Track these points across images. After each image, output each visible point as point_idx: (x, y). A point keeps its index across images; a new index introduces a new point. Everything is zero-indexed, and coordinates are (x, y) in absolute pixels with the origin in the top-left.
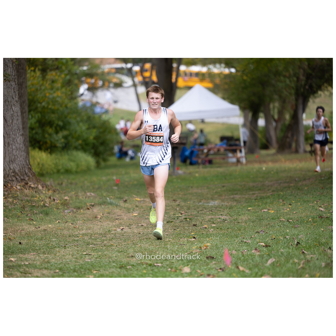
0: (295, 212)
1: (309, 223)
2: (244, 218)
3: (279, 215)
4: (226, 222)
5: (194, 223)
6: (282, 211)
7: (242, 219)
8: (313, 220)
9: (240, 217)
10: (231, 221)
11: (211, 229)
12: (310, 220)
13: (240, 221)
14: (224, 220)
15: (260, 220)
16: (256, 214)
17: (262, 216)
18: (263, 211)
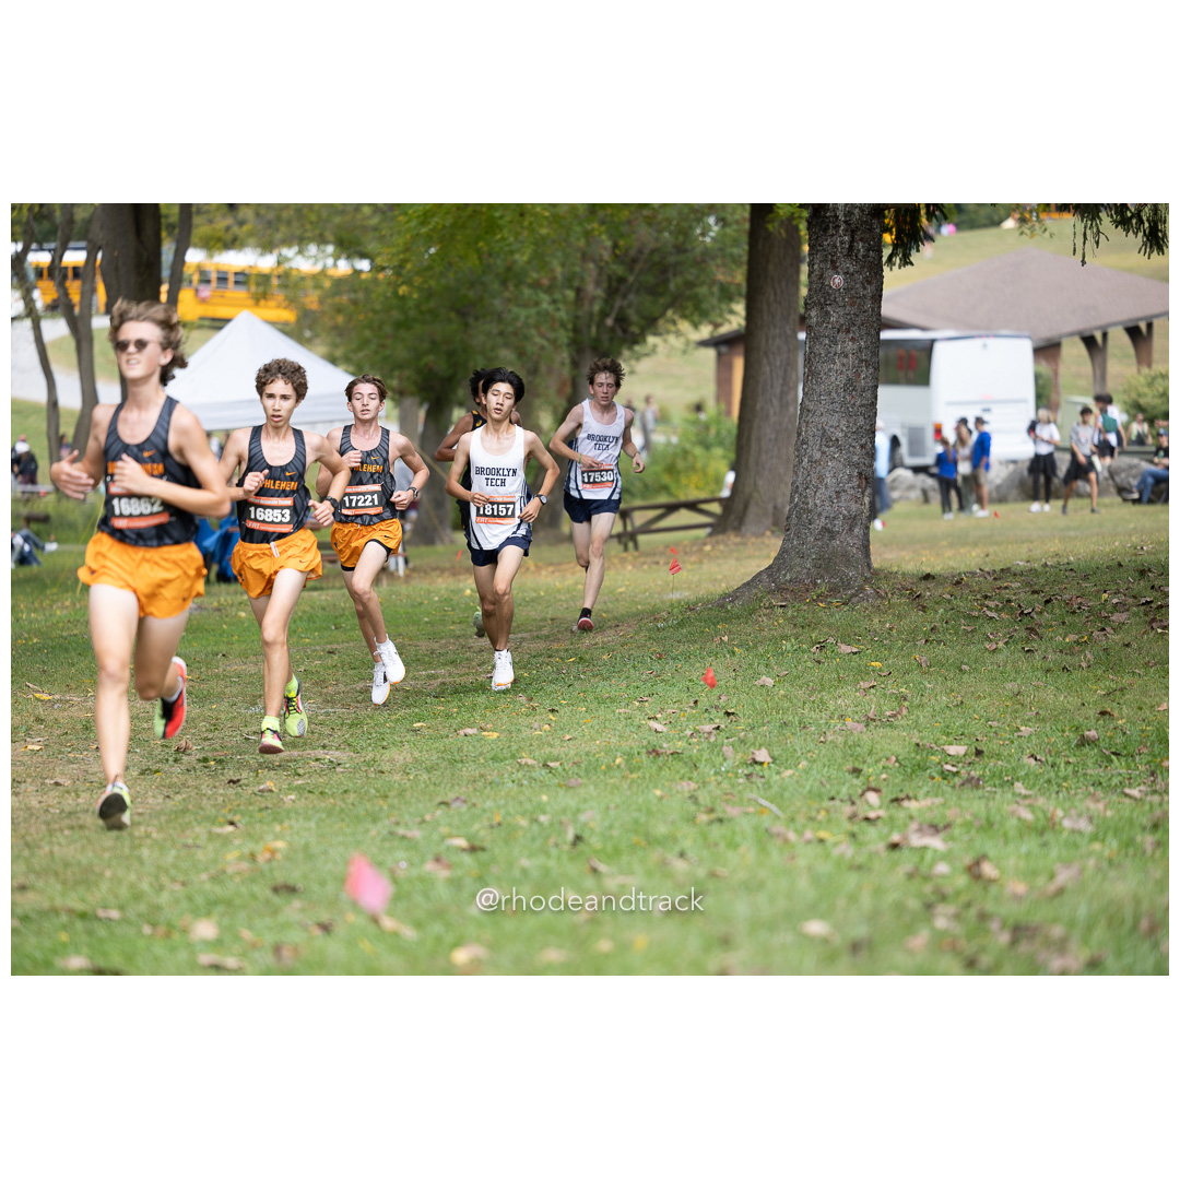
0: (568, 737)
1: (617, 773)
2: (400, 756)
3: (515, 747)
4: (339, 769)
5: (231, 774)
6: (526, 733)
7: (391, 761)
8: (627, 761)
9: (387, 755)
10: (356, 769)
11: (286, 795)
12: (618, 761)
13: (386, 767)
14: (334, 765)
15: (453, 762)
16: (440, 745)
17: (460, 750)
18: (462, 732)
